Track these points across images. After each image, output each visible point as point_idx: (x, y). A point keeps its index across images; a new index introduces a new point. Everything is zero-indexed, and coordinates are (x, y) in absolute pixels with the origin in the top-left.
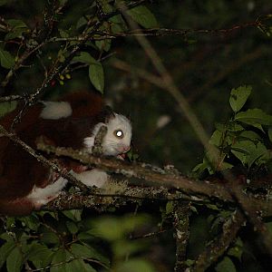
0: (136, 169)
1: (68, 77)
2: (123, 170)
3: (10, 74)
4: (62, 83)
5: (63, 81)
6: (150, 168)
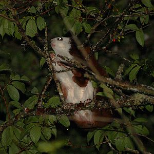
0: (138, 87)
1: (123, 37)
2: (131, 88)
3: (89, 36)
4: (119, 41)
5: (120, 39)
6: (146, 87)
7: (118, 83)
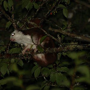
1: (56, 12)
2: (77, 37)
4: (54, 14)
7: (69, 33)
